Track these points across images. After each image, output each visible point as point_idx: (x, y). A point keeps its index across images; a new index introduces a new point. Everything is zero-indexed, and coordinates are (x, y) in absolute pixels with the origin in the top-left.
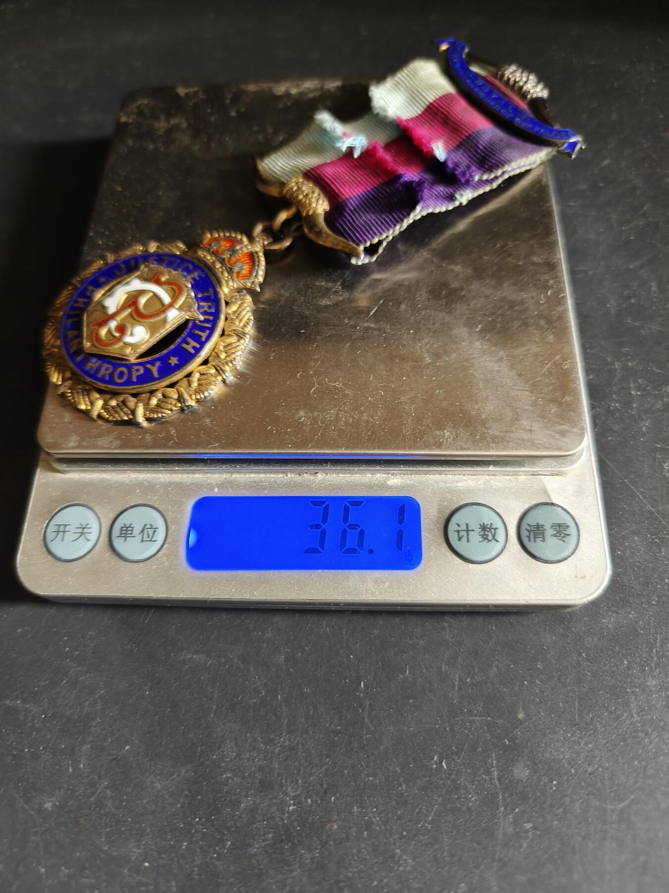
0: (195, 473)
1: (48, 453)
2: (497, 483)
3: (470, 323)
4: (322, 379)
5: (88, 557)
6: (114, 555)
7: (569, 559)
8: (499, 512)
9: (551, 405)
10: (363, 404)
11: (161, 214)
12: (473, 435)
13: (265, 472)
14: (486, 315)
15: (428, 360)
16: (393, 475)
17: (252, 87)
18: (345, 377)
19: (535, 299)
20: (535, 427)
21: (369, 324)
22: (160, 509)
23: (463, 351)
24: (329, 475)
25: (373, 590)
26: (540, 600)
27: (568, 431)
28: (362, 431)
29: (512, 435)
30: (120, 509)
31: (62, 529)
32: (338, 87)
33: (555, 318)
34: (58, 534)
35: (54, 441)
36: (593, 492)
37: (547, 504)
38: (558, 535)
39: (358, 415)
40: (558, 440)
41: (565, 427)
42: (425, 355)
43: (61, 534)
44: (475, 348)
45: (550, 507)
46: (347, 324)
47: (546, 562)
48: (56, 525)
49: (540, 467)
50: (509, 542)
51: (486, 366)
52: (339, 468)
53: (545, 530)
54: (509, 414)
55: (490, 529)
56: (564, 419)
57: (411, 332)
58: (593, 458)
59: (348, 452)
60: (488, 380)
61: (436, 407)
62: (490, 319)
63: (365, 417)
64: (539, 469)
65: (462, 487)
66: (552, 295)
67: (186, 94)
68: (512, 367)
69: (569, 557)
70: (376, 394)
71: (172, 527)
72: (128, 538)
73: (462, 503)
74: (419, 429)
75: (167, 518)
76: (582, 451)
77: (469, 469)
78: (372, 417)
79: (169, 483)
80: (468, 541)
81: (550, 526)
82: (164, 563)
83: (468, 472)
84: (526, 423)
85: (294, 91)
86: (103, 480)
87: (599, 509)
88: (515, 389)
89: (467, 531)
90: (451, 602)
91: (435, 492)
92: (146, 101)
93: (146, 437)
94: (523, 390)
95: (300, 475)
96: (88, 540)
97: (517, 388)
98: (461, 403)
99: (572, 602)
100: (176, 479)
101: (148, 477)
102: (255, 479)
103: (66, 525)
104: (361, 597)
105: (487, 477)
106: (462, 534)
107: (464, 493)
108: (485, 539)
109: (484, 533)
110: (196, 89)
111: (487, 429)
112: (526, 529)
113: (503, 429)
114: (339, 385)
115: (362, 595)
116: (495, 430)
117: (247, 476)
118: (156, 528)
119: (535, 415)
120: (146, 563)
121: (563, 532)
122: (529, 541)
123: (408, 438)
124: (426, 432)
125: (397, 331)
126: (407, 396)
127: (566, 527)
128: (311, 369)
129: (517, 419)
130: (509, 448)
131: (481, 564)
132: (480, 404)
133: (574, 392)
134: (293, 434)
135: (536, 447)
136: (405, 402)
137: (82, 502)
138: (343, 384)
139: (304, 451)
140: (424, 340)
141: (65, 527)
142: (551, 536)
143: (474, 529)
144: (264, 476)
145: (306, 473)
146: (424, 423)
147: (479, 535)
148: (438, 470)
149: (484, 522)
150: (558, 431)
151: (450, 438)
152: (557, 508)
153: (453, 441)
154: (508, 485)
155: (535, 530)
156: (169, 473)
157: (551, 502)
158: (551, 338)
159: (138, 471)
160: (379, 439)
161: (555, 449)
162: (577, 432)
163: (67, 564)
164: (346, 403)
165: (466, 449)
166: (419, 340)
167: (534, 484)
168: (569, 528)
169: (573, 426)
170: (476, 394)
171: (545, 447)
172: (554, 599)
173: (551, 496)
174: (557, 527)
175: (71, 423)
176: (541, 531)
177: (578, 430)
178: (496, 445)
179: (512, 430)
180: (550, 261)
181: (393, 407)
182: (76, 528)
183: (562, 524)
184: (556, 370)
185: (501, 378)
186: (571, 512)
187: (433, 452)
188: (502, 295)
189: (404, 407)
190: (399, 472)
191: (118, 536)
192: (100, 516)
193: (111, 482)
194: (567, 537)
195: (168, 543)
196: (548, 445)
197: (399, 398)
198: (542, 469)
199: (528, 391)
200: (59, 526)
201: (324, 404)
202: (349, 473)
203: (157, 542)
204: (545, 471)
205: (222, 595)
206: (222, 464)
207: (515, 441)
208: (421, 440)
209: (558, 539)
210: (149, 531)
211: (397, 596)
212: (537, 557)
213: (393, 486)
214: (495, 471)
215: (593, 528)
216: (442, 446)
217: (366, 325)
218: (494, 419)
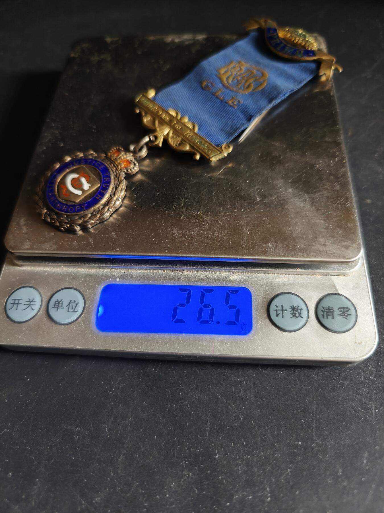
0: (104, 269)
1: (12, 253)
2: (302, 280)
3: (285, 177)
4: (189, 209)
5: (32, 320)
6: (49, 320)
7: (350, 331)
8: (303, 299)
9: (337, 229)
10: (215, 225)
11: (92, 109)
12: (287, 247)
13: (150, 269)
14: (295, 172)
15: (258, 199)
16: (234, 273)
18: (204, 208)
19: (327, 164)
20: (328, 243)
21: (220, 176)
22: (81, 291)
23: (281, 194)
24: (191, 272)
25: (219, 348)
26: (331, 357)
27: (349, 246)
28: (215, 243)
29: (312, 247)
30: (56, 290)
31: (17, 302)
32: (204, 39)
33: (340, 175)
34: (14, 305)
35: (15, 244)
36: (366, 287)
37: (335, 294)
38: (343, 314)
39: (212, 233)
40: (343, 251)
41: (348, 243)
42: (256, 196)
43: (16, 305)
44: (289, 193)
45: (337, 296)
46: (206, 176)
47: (335, 332)
48: (13, 299)
50: (309, 318)
51: (295, 204)
52: (198, 267)
53: (334, 311)
54: (311, 234)
55: (298, 309)
56: (347, 238)
57: (247, 181)
58: (365, 265)
59: (205, 256)
60: (297, 212)
61: (263, 229)
63: (216, 234)
64: (330, 271)
65: (279, 282)
66: (338, 161)
67: (111, 42)
68: (312, 204)
69: (351, 329)
70: (224, 220)
71: (88, 303)
72: (59, 309)
73: (279, 292)
74: (252, 242)
75: (85, 296)
76: (358, 259)
77: (284, 270)
78: (221, 234)
79: (88, 274)
80: (283, 317)
81: (337, 309)
82: (81, 326)
83: (283, 273)
84: (321, 240)
85: (177, 40)
86: (45, 272)
87: (370, 298)
88: (314, 219)
89: (282, 310)
90: (271, 357)
91: (262, 285)
92: (87, 45)
93: (74, 244)
94: (320, 219)
95: (173, 271)
96: (33, 310)
97: (316, 218)
98: (279, 227)
99: (353, 360)
100: (92, 272)
101: (74, 270)
102: (143, 273)
103: (19, 300)
105: (296, 276)
106: (279, 312)
107: (280, 286)
108: (294, 316)
109: (294, 311)
110: (117, 39)
111: (296, 243)
112: (321, 310)
113: (307, 244)
114: (200, 213)
115: (212, 351)
116: (301, 244)
117: (138, 271)
118: (77, 303)
119: (328, 236)
120: (71, 326)
121: (346, 313)
122: (323, 318)
123: (244, 248)
124: (257, 244)
125: (238, 181)
126: (244, 222)
127: (348, 310)
128: (182, 203)
129: (316, 238)
130: (311, 256)
131: (291, 332)
132: (292, 227)
133: (353, 221)
134: (169, 244)
135: (328, 255)
136: (243, 225)
137: (32, 285)
138: (202, 213)
139: (176, 255)
140: (255, 187)
141: (19, 301)
142: (338, 315)
143: (287, 309)
144: (150, 271)
145: (177, 270)
146: (255, 238)
147: (290, 313)
148: (263, 271)
149: (294, 305)
150: (343, 246)
151: (272, 248)
152: (342, 297)
153: (274, 250)
154: (309, 281)
155: (327, 311)
156: (88, 268)
157: (338, 293)
158: (338, 187)
159: (69, 267)
160: (225, 248)
161: (341, 257)
162: (356, 247)
163: (19, 325)
164: (204, 225)
165: (282, 256)
166: (252, 186)
167: (326, 281)
168: (350, 310)
169: (353, 243)
170: (289, 221)
171: (335, 256)
172: (340, 357)
173: (338, 289)
174: (342, 310)
175: (26, 234)
176: (331, 312)
177: (356, 246)
178: (302, 254)
179: (312, 244)
180: (336, 140)
181: (235, 228)
182: (26, 301)
183: (345, 307)
184: (341, 207)
185: (305, 212)
186: (351, 300)
187: (260, 258)
188: (306, 161)
189: (242, 228)
190: (238, 271)
191: (52, 308)
192: (42, 294)
193: (51, 273)
194: (349, 316)
195: (85, 313)
196: (337, 255)
197: (239, 222)
198: (332, 271)
199: (323, 220)
200: (15, 300)
201: (190, 225)
202: (205, 271)
203: (78, 312)
204: (334, 272)
205: (118, 348)
206: (122, 262)
207: (315, 251)
208: (253, 250)
209: (343, 317)
210: (73, 305)
211: (235, 352)
212: (329, 329)
213: (233, 280)
214: (301, 272)
215: (366, 311)
216: (267, 254)
217: (218, 177)
218: (301, 237)
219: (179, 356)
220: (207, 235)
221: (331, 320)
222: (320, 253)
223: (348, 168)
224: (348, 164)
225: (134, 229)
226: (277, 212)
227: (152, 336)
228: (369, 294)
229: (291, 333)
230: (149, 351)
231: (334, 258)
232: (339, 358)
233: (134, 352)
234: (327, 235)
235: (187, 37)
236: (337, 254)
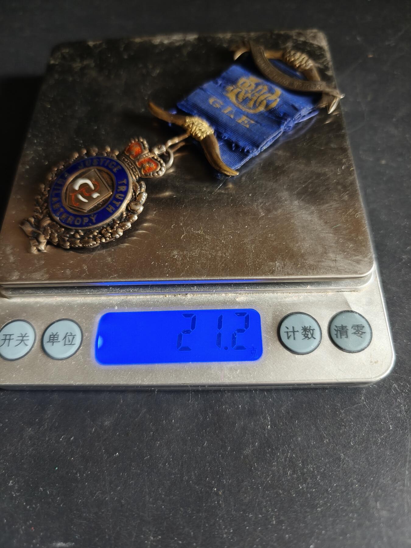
0: (101, 296)
2: (312, 298)
3: (290, 189)
4: (189, 228)
5: (26, 357)
6: (45, 355)
7: (366, 350)
8: (315, 318)
9: (348, 242)
10: (218, 245)
11: (77, 122)
12: (296, 264)
13: (150, 294)
14: (300, 183)
15: (263, 214)
16: (240, 294)
18: (205, 227)
19: (334, 172)
20: (339, 258)
22: (77, 322)
23: (286, 207)
24: (195, 295)
25: (229, 375)
26: (347, 379)
27: (361, 260)
28: (218, 264)
29: (322, 264)
30: (49, 323)
31: (8, 337)
32: (195, 39)
33: (348, 184)
34: (5, 341)
36: (380, 302)
37: (348, 311)
38: (357, 333)
39: (215, 253)
40: (355, 266)
41: (359, 257)
42: (260, 211)
43: (7, 341)
44: (295, 205)
45: (350, 314)
46: (205, 191)
47: (350, 352)
48: (4, 335)
49: (342, 286)
50: (322, 338)
51: (302, 217)
52: (202, 290)
53: (347, 330)
54: (320, 250)
55: (310, 330)
56: (358, 252)
57: (250, 195)
58: (378, 279)
59: (209, 279)
60: (304, 226)
61: (269, 246)
62: (303, 186)
63: (220, 254)
64: (342, 288)
65: (289, 301)
66: (345, 169)
67: (94, 46)
68: (320, 217)
69: (366, 348)
70: (227, 238)
71: (86, 334)
72: (55, 343)
73: (289, 312)
74: (258, 261)
75: (82, 328)
76: (371, 274)
77: (293, 288)
78: (225, 254)
79: (83, 303)
80: (294, 339)
81: (351, 327)
82: (80, 360)
83: (292, 291)
84: (332, 255)
85: (166, 42)
86: (37, 303)
87: (384, 314)
88: (323, 232)
89: (294, 332)
90: (284, 382)
91: (270, 306)
92: (67, 51)
93: (67, 272)
94: (329, 233)
95: (175, 296)
96: (26, 345)
97: (325, 232)
98: (286, 243)
99: (369, 380)
100: (88, 301)
101: (69, 300)
102: (143, 300)
103: (10, 335)
104: (220, 381)
105: (306, 294)
106: (290, 334)
107: (290, 306)
108: (306, 337)
109: (306, 333)
110: (100, 42)
111: (305, 260)
112: (334, 329)
113: (316, 260)
114: (201, 232)
115: (221, 379)
116: (310, 261)
117: (138, 297)
118: (75, 335)
119: (338, 250)
120: (68, 360)
121: (360, 330)
122: (337, 337)
123: (250, 268)
124: (263, 263)
125: (240, 195)
126: (248, 239)
127: (362, 327)
128: (181, 222)
129: (326, 253)
131: (304, 354)
132: (299, 243)
133: (364, 233)
134: (170, 267)
135: (340, 271)
136: (247, 243)
137: (23, 318)
138: (204, 232)
139: (177, 279)
140: (259, 200)
141: (10, 336)
142: (352, 333)
143: (299, 331)
144: (150, 297)
145: (179, 294)
146: (261, 257)
147: (302, 334)
148: (271, 290)
149: (305, 325)
150: (355, 261)
151: (280, 267)
152: (355, 314)
153: (282, 268)
154: (320, 299)
155: (341, 330)
156: (83, 296)
157: (351, 310)
158: (346, 197)
159: (62, 296)
160: (230, 269)
161: (353, 273)
162: (368, 261)
163: (12, 362)
164: (206, 244)
165: (291, 274)
166: (256, 200)
167: (338, 298)
168: (364, 328)
169: (364, 257)
170: (297, 236)
172: (356, 378)
173: (351, 306)
174: (356, 328)
175: (14, 263)
176: (345, 331)
177: (368, 259)
178: (312, 271)
179: (322, 260)
180: (342, 146)
181: (239, 246)
182: (18, 337)
183: (359, 325)
184: (350, 219)
185: (313, 225)
186: (365, 316)
187: (268, 278)
188: (311, 170)
189: (247, 246)
190: (245, 292)
191: (48, 342)
192: (35, 327)
193: (43, 304)
194: (364, 334)
195: (83, 346)
196: (348, 271)
197: (243, 240)
198: (344, 287)
199: (332, 234)
200: (6, 335)
201: (191, 246)
202: (209, 294)
203: (75, 345)
204: (346, 288)
205: (122, 382)
206: (120, 289)
207: (325, 268)
208: (259, 269)
209: (357, 335)
210: (70, 338)
211: (246, 379)
212: (343, 349)
213: (240, 302)
214: (312, 289)
215: (381, 328)
216: (275, 273)
217: (219, 191)
218: (310, 253)
219: (187, 386)
220: (210, 256)
221: (345, 339)
222: (331, 270)
223: (356, 176)
224: (355, 172)
225: (131, 253)
226: (283, 227)
227: (156, 366)
228: (383, 310)
229: (304, 355)
230: (154, 383)
231: (346, 274)
233: (139, 385)
235: (177, 38)
236: (348, 269)
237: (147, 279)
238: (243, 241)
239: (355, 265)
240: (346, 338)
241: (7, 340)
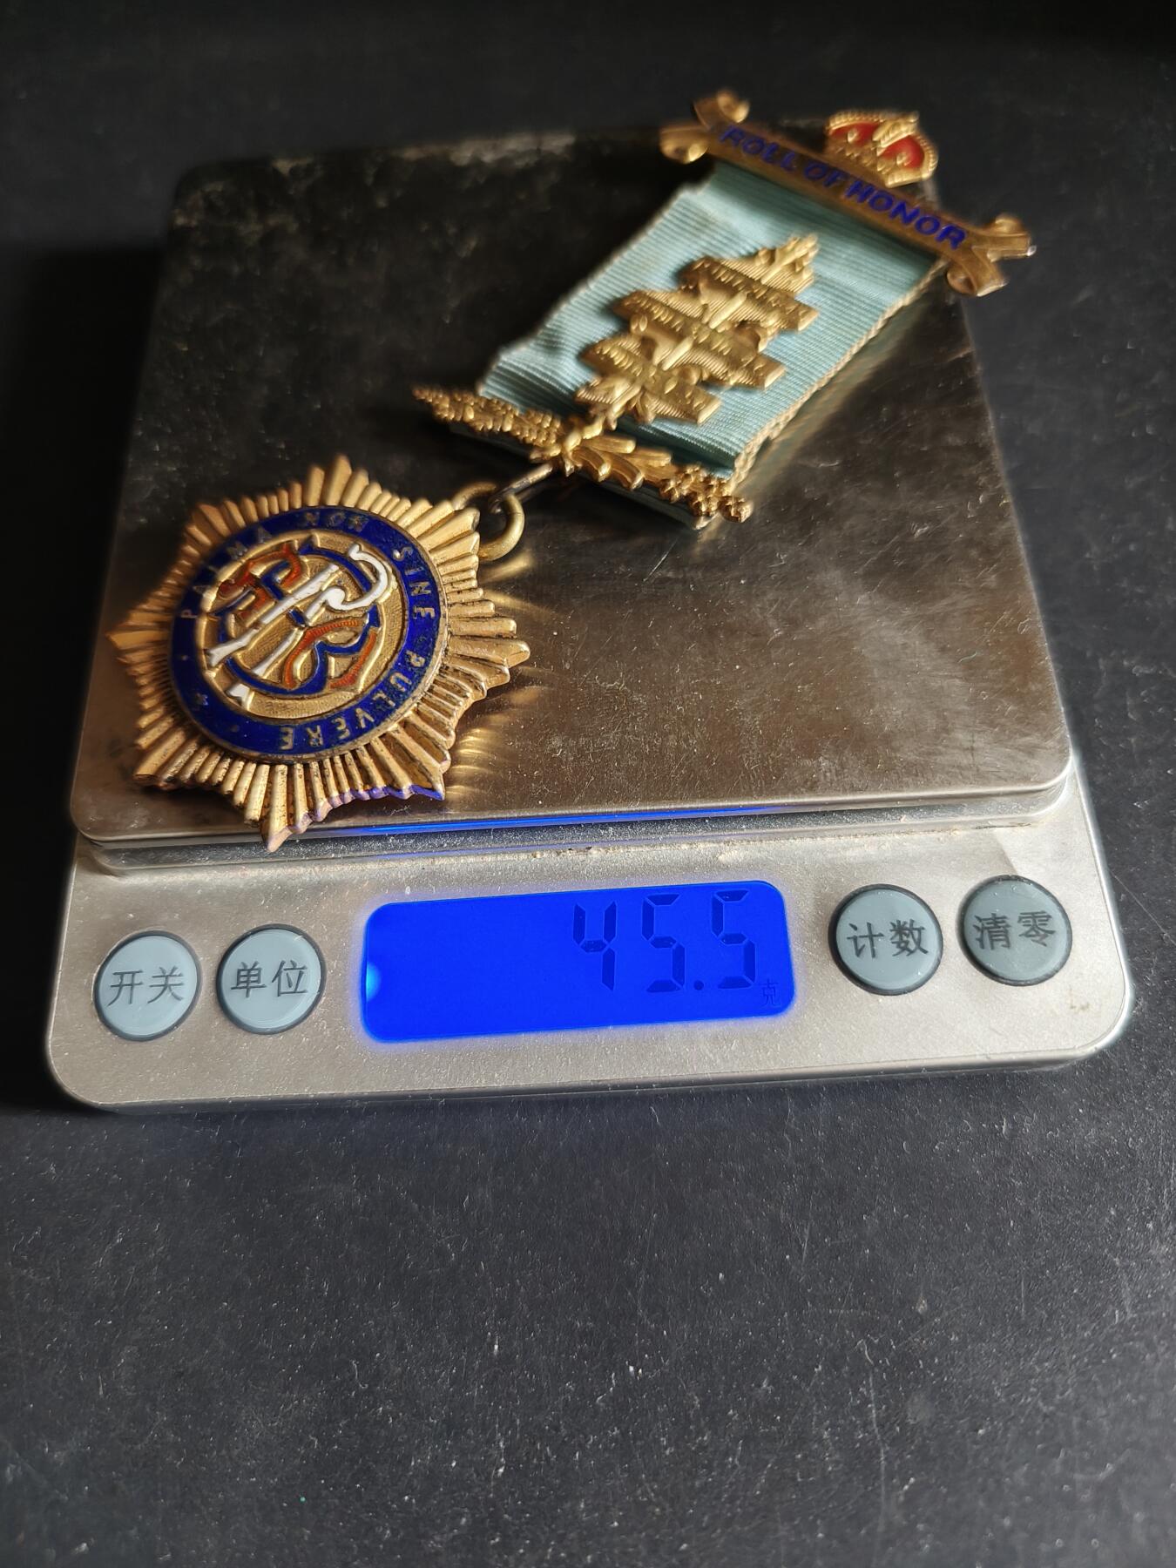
0: (366, 862)
1: (91, 842)
2: (914, 847)
3: (846, 561)
4: (589, 676)
5: (179, 1029)
6: (228, 1023)
7: (1057, 976)
8: (924, 899)
9: (1003, 700)
10: (667, 717)
11: (265, 390)
12: (871, 763)
13: (495, 851)
14: (873, 545)
15: (778, 632)
16: (728, 843)
17: (411, 154)
18: (631, 670)
19: (957, 513)
20: (980, 742)
21: (664, 572)
22: (307, 932)
23: (839, 612)
24: (611, 851)
25: (711, 1055)
26: (1011, 1052)
28: (670, 768)
29: (939, 759)
30: (234, 937)
31: (127, 980)
32: (567, 147)
33: (996, 543)
34: (120, 991)
35: (102, 818)
36: (1088, 852)
37: (1007, 879)
38: (1034, 933)
39: (660, 740)
41: (1033, 739)
42: (772, 623)
43: (125, 990)
44: (860, 606)
45: (1015, 886)
46: (624, 574)
47: (1016, 983)
48: (115, 974)
49: (989, 813)
50: (944, 952)
51: (881, 638)
52: (630, 836)
53: (1008, 926)
54: (932, 722)
55: (911, 930)
56: (1028, 724)
57: (742, 582)
58: (1082, 792)
59: (648, 808)
60: (888, 661)
61: (800, 717)
62: (880, 552)
63: (672, 741)
64: (990, 817)
65: (855, 858)
66: (986, 503)
67: (293, 171)
68: (928, 635)
69: (1057, 971)
70: (688, 698)
71: (332, 964)
72: (252, 991)
73: (857, 887)
74: (773, 758)
75: (321, 947)
76: (1063, 783)
77: (864, 824)
78: (686, 741)
79: (319, 882)
80: (874, 955)
81: (1017, 919)
82: (322, 1031)
83: (863, 831)
84: (961, 736)
85: (488, 157)
86: (195, 886)
87: (1100, 882)
88: (936, 676)
89: (871, 937)
91: (807, 871)
92: (219, 187)
94: (952, 677)
95: (558, 854)
96: (178, 999)
97: (941, 674)
98: (844, 707)
99: (1070, 1054)
100: (332, 876)
101: (279, 875)
102: (477, 866)
103: (133, 974)
104: (690, 1070)
105: (897, 837)
106: (861, 942)
107: (859, 869)
108: (904, 949)
109: (901, 938)
110: (309, 160)
111: (894, 750)
112: (975, 927)
113: (923, 749)
114: (620, 686)
115: (692, 1066)
116: (908, 753)
117: (462, 861)
118: (303, 968)
119: (978, 721)
120: (291, 1034)
121: (1041, 927)
122: (983, 946)
123: (754, 777)
124: (786, 763)
125: (717, 582)
126: (745, 700)
127: (1045, 918)
128: (566, 661)
129: (947, 731)
130: (937, 783)
131: (900, 994)
132: (878, 706)
133: (1041, 675)
134: (544, 780)
135: (984, 777)
136: (742, 711)
137: (161, 929)
138: (626, 685)
139: (565, 811)
140: (766, 596)
141: (133, 976)
142: (1020, 936)
143: (883, 933)
144: (494, 859)
145: (570, 849)
146: (781, 746)
147: (893, 943)
148: (809, 831)
149: (900, 919)
150: (1021, 748)
151: (830, 771)
152: (1025, 884)
153: (837, 775)
154: (934, 849)
155: (991, 928)
156: (319, 864)
157: (1014, 874)
158: (992, 580)
160: (701, 780)
161: (1019, 779)
162: (1054, 748)
163: (144, 1045)
164: (636, 717)
165: (860, 790)
166: (757, 596)
167: (980, 843)
168: (1050, 919)
169: (1045, 737)
170: (869, 688)
171: (1000, 778)
172: (1036, 1049)
173: (1014, 864)
174: (1031, 920)
176: (1002, 929)
177: (1056, 744)
178: (913, 780)
179: (937, 749)
180: (976, 441)
181: (722, 720)
182: (154, 977)
183: (1037, 913)
184: (1006, 637)
185: (911, 658)
186: (1051, 890)
187: (801, 800)
188: (897, 509)
189: (742, 719)
190: (740, 837)
191: (233, 988)
192: (196, 952)
193: (211, 888)
194: (1050, 935)
195: (327, 995)
196: (1006, 775)
197: (730, 703)
198: (993, 817)
199: (960, 678)
200: (122, 975)
201: (596, 723)
202: (648, 845)
203: (306, 994)
204: (1000, 819)
205: (435, 1084)
206: (416, 842)
207: (947, 769)
208: (778, 778)
209: (1033, 941)
210: (291, 976)
211: (756, 1064)
212: (1001, 975)
213: (729, 863)
214: (912, 825)
215: (1093, 918)
216: (818, 787)
217: (659, 574)
218: (905, 732)
219: (605, 1088)
220: (647, 746)
221: (1005, 951)
222: (961, 774)
223: (1014, 520)
224: (1012, 509)
226: (832, 666)
227: (523, 1039)
228: (1098, 871)
229: (900, 996)
230: (521, 1084)
231: (999, 785)
232: (1030, 1052)
233: (482, 1090)
234: (974, 722)
235: (516, 146)
236: (1006, 771)
237: (487, 815)
238: (732, 704)
239: (1023, 759)
240: (1006, 949)
241: (124, 987)
